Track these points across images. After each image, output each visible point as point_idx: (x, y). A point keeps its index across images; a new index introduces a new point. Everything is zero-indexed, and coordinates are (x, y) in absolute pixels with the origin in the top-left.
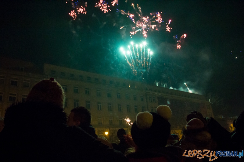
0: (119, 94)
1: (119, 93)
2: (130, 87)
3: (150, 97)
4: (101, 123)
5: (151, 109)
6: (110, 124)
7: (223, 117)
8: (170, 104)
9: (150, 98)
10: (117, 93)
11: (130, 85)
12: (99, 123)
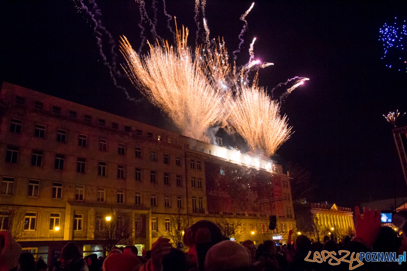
0: (138, 151)
1: (140, 149)
2: (159, 139)
3: (191, 160)
4: (102, 200)
5: (192, 180)
6: (118, 202)
7: (305, 202)
8: (224, 174)
9: (192, 162)
10: (137, 149)
11: (159, 137)
12: (99, 199)
